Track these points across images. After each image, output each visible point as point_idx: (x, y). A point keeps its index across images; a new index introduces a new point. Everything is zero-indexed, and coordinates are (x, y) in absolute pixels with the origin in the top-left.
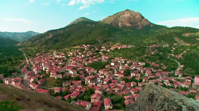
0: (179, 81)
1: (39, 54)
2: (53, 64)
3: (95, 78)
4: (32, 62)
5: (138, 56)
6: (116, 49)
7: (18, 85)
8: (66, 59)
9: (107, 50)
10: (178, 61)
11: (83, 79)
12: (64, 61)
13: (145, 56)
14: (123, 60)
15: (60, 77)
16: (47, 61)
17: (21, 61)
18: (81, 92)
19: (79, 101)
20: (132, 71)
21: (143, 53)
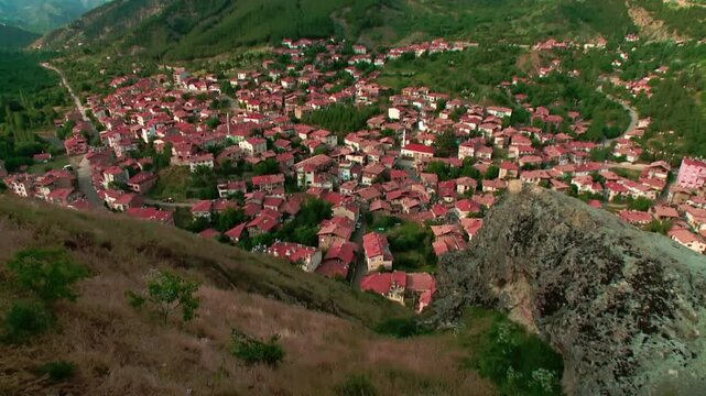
0: (625, 176)
1: (120, 83)
2: (176, 118)
3: (332, 164)
4: (99, 113)
5: (488, 84)
6: (409, 57)
7: (64, 198)
8: (224, 97)
9: (373, 58)
10: (631, 105)
11: (290, 169)
12: (215, 105)
13: (515, 82)
14: (431, 98)
15: (206, 163)
16: (156, 108)
17: (57, 109)
18: (286, 215)
19: (277, 246)
20: (465, 138)
21: (508, 70)
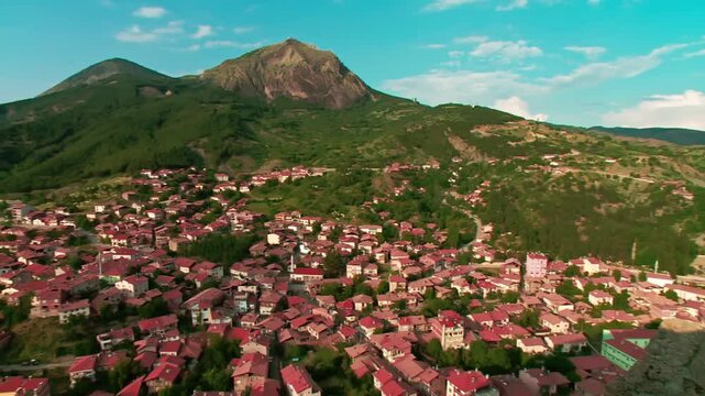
2: (22, 260)
3: (225, 297)
5: (353, 204)
6: (273, 183)
8: (79, 232)
9: (238, 187)
10: (473, 214)
11: (181, 307)
13: (376, 202)
14: (305, 222)
15: (81, 311)
18: (188, 360)
20: (349, 258)
21: (367, 192)
